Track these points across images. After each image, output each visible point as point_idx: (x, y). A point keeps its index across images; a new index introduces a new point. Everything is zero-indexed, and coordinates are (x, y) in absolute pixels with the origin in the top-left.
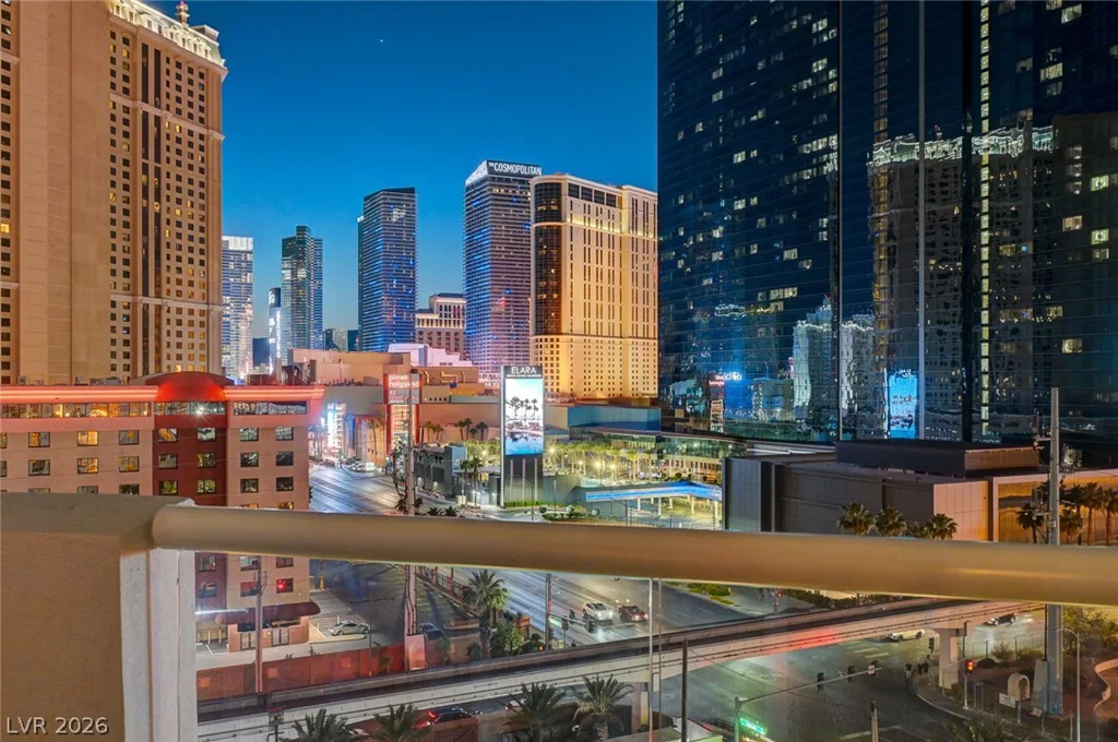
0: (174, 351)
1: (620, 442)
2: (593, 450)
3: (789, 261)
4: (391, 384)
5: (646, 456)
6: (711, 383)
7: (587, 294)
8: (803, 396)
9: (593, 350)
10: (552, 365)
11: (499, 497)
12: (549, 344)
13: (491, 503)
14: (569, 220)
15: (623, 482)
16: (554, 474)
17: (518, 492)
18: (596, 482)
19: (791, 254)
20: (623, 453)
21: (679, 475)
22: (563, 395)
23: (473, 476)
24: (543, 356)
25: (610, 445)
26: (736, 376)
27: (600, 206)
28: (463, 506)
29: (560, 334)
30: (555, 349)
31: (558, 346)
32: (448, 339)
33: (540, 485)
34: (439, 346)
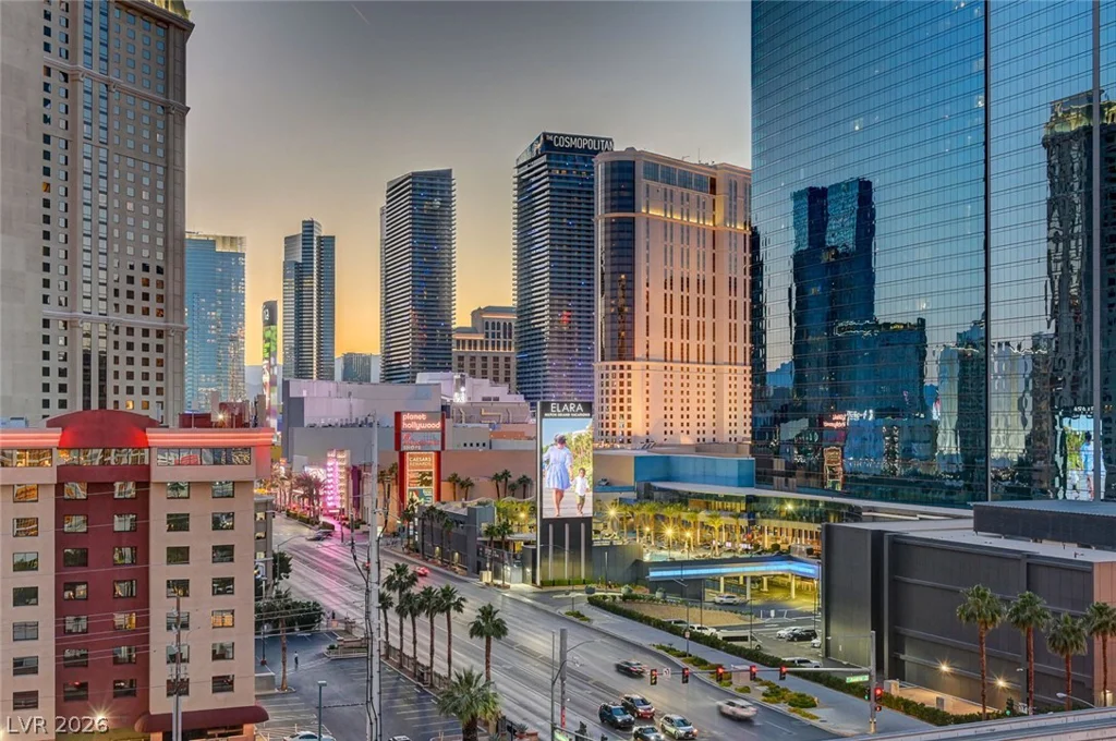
0: (123, 383)
1: (702, 502)
2: (664, 512)
4: (405, 425)
5: (732, 521)
6: (826, 424)
8: (948, 443)
9: (677, 380)
10: (622, 400)
11: (534, 574)
12: (618, 372)
13: (524, 581)
14: (644, 211)
15: (702, 554)
16: (606, 544)
17: (558, 567)
18: (664, 555)
20: (703, 516)
21: (776, 547)
22: (634, 440)
23: (504, 545)
24: (610, 389)
25: (686, 504)
27: (685, 191)
28: (487, 584)
29: (634, 359)
30: (625, 380)
31: (629, 376)
32: (496, 366)
33: (589, 558)
34: (484, 375)
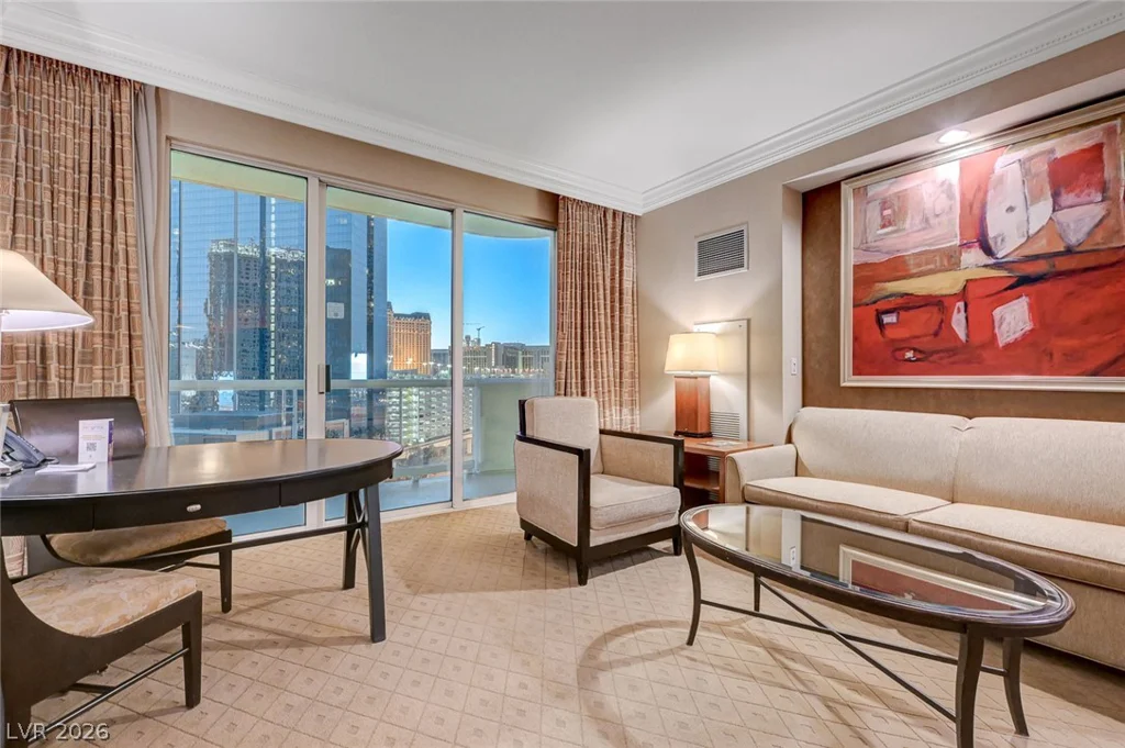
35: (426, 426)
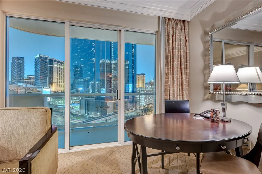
2: (59, 100)
3: (89, 74)
6: (78, 90)
7: (58, 76)
8: (91, 91)
9: (59, 85)
10: (51, 87)
12: (51, 84)
14: (54, 65)
16: (52, 104)
18: (59, 104)
19: (89, 73)
21: (73, 103)
22: (53, 92)
26: (81, 89)
27: (60, 64)
29: (53, 82)
31: (53, 84)
34: (29, 84)
35: (145, 101)
